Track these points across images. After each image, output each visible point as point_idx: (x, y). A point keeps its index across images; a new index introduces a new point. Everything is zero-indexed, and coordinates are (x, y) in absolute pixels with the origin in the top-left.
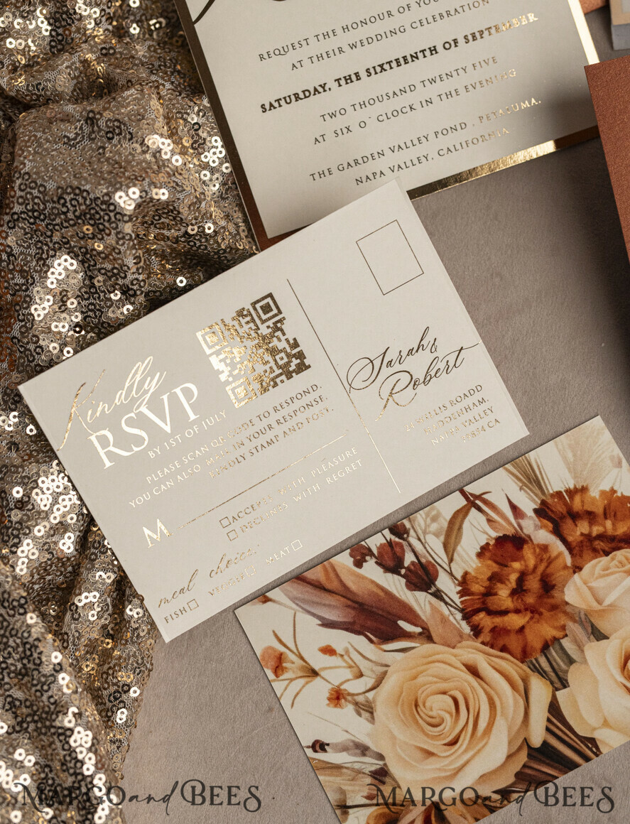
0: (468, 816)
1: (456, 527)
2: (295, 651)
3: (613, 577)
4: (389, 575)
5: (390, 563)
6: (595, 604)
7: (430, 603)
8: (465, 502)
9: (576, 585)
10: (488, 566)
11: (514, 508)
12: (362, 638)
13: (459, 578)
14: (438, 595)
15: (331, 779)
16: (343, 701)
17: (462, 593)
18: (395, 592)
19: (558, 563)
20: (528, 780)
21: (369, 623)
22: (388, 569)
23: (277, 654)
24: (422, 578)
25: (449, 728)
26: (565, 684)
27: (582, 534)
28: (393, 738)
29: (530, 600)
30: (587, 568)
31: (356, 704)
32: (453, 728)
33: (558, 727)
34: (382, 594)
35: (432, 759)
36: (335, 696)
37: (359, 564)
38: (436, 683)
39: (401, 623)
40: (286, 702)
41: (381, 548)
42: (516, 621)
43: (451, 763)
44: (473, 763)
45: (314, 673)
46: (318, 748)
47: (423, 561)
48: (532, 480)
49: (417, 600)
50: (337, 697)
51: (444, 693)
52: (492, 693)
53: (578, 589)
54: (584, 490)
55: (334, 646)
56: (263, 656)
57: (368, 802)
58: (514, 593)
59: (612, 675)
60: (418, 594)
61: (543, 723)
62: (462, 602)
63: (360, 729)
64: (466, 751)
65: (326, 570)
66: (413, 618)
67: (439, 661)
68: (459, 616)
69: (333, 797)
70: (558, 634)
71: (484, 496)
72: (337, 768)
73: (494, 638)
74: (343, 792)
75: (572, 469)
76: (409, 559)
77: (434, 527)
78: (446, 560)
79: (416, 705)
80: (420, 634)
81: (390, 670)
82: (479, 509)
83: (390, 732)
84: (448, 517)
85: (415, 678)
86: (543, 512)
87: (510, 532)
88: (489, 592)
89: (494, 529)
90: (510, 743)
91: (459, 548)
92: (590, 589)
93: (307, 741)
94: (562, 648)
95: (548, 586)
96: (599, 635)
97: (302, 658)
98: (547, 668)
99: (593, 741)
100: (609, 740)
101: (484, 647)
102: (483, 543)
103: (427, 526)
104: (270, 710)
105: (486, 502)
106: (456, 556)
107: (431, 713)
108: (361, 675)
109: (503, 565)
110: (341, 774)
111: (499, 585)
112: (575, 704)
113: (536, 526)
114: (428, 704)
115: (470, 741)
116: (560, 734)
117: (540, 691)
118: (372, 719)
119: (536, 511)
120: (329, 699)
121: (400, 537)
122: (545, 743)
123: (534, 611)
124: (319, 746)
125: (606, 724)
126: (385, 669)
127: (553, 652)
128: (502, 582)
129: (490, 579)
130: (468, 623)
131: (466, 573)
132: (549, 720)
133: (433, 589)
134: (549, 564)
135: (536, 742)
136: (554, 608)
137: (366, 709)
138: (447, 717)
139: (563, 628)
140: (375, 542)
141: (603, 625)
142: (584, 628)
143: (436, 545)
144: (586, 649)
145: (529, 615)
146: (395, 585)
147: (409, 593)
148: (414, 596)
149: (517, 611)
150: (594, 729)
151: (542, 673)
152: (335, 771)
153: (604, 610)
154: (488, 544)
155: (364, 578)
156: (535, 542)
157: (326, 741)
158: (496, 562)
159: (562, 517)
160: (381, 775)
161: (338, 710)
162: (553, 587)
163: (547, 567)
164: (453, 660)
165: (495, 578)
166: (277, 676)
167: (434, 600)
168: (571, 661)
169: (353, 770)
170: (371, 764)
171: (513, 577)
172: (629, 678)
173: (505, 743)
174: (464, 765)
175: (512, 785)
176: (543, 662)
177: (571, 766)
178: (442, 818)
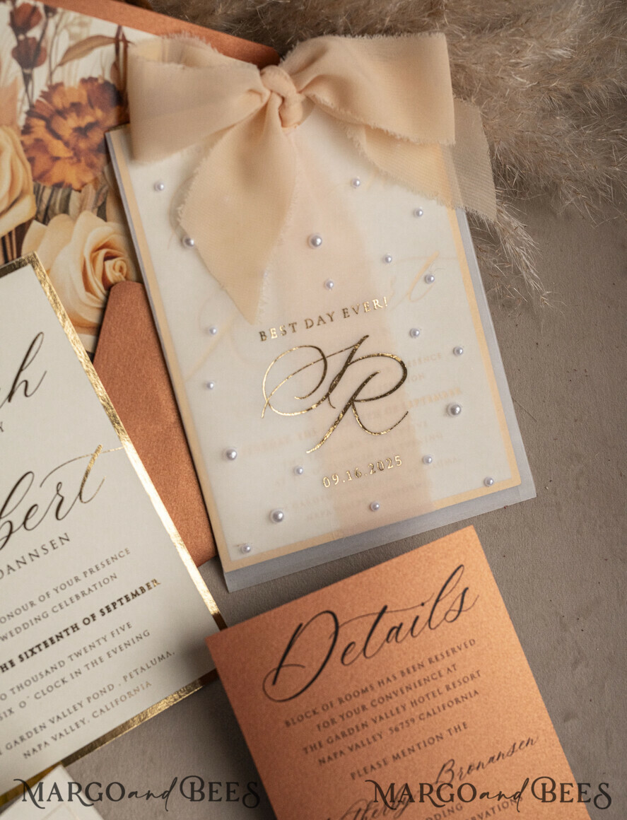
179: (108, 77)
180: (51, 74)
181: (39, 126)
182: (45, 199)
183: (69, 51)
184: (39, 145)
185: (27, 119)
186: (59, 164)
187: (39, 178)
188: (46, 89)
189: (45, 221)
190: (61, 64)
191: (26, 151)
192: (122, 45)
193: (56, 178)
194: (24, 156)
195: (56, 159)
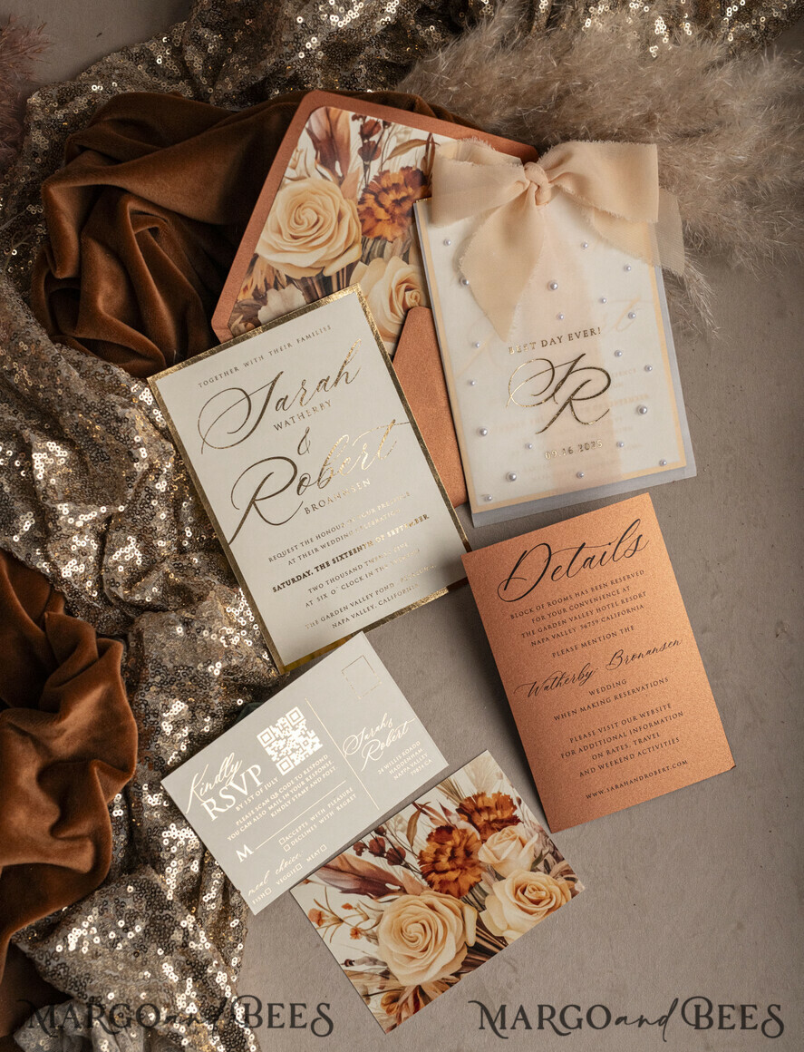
0: (438, 990)
1: (413, 825)
2: (327, 908)
3: (504, 843)
4: (377, 858)
5: (377, 851)
6: (495, 860)
7: (403, 872)
8: (416, 810)
9: (484, 850)
10: (433, 846)
11: (444, 810)
12: (366, 896)
13: (418, 855)
14: (407, 866)
15: (359, 980)
16: (360, 935)
17: (421, 863)
18: (381, 867)
19: (473, 839)
20: (469, 965)
21: (369, 888)
22: (376, 855)
23: (318, 913)
24: (397, 857)
25: (422, 942)
26: (484, 908)
27: (484, 821)
28: (391, 952)
29: (459, 862)
30: (490, 839)
31: (367, 935)
32: (424, 942)
33: (482, 933)
34: (374, 869)
35: (414, 961)
36: (354, 933)
37: (359, 854)
38: (411, 917)
39: (388, 885)
40: (326, 940)
41: (371, 842)
42: (452, 875)
43: (425, 962)
44: (437, 960)
45: (341, 921)
46: (347, 965)
47: (396, 847)
48: (453, 792)
49: (395, 871)
50: (356, 933)
51: (417, 922)
52: (444, 918)
53: (485, 852)
54: (483, 795)
55: (351, 904)
56: (310, 915)
57: (380, 991)
58: (450, 859)
59: (509, 899)
60: (395, 866)
61: (474, 932)
62: (421, 869)
63: (371, 949)
64: (432, 954)
65: (341, 860)
66: (394, 881)
67: (412, 904)
68: (420, 876)
69: (360, 991)
70: (477, 880)
71: (427, 805)
72: (362, 973)
73: (441, 887)
74: (365, 987)
75: (475, 782)
76: (388, 847)
77: (400, 826)
78: (409, 845)
79: (402, 931)
80: (399, 890)
81: (384, 913)
82: (425, 813)
83: (389, 949)
84: (408, 820)
85: (399, 916)
86: (461, 810)
87: (444, 824)
88: (436, 861)
89: (434, 823)
90: (457, 946)
91: (416, 837)
92: (492, 851)
93: (341, 961)
94: (480, 888)
95: (468, 853)
96: (500, 878)
97: (333, 913)
98: (473, 900)
99: (502, 938)
100: (512, 936)
101: (436, 893)
102: (430, 832)
103: (396, 826)
104: (318, 945)
105: (428, 808)
106: (414, 842)
107: (411, 935)
108: (368, 918)
109: (442, 844)
110: (363, 977)
111: (441, 856)
112: (490, 918)
114: (408, 930)
115: (434, 948)
116: (484, 937)
117: (471, 914)
118: (377, 943)
119: (457, 810)
120: (351, 935)
121: (381, 834)
122: (477, 943)
123: (462, 868)
124: (349, 963)
125: (509, 928)
126: (381, 913)
127: (476, 891)
128: (443, 854)
129: (435, 853)
130: (426, 880)
131: (422, 851)
132: (477, 930)
133: (404, 863)
134: (468, 840)
135: (471, 943)
136: (473, 865)
137: (374, 937)
138: (420, 936)
139: (480, 876)
140: (367, 840)
141: (501, 871)
142: (491, 874)
143: (402, 837)
144: (494, 886)
145: (460, 871)
146: (382, 863)
147: (390, 867)
148: (393, 868)
149: (453, 870)
150: (503, 931)
151: (471, 903)
152: (359, 976)
153: (501, 863)
154: (432, 833)
155: (363, 861)
156: (459, 828)
157: (353, 959)
158: (438, 843)
159: (473, 812)
160: (386, 974)
161: (357, 940)
162: (471, 853)
163: (467, 842)
164: (420, 903)
165: (438, 852)
166: (319, 925)
167: (405, 869)
168: (486, 894)
169: (370, 974)
170: (380, 969)
171: (449, 850)
172: (520, 900)
173: (454, 946)
174: (432, 962)
175: (461, 969)
176: (470, 896)
177: (491, 954)
178: (423, 993)
179: (419, 167)
180: (382, 165)
181: (370, 198)
182: (368, 248)
183: (396, 149)
184: (369, 211)
185: (363, 194)
186: (380, 223)
187: (366, 233)
188: (377, 175)
189: (367, 262)
190: (389, 158)
191: (359, 215)
192: (430, 145)
193: (377, 233)
194: (358, 219)
195: (379, 220)
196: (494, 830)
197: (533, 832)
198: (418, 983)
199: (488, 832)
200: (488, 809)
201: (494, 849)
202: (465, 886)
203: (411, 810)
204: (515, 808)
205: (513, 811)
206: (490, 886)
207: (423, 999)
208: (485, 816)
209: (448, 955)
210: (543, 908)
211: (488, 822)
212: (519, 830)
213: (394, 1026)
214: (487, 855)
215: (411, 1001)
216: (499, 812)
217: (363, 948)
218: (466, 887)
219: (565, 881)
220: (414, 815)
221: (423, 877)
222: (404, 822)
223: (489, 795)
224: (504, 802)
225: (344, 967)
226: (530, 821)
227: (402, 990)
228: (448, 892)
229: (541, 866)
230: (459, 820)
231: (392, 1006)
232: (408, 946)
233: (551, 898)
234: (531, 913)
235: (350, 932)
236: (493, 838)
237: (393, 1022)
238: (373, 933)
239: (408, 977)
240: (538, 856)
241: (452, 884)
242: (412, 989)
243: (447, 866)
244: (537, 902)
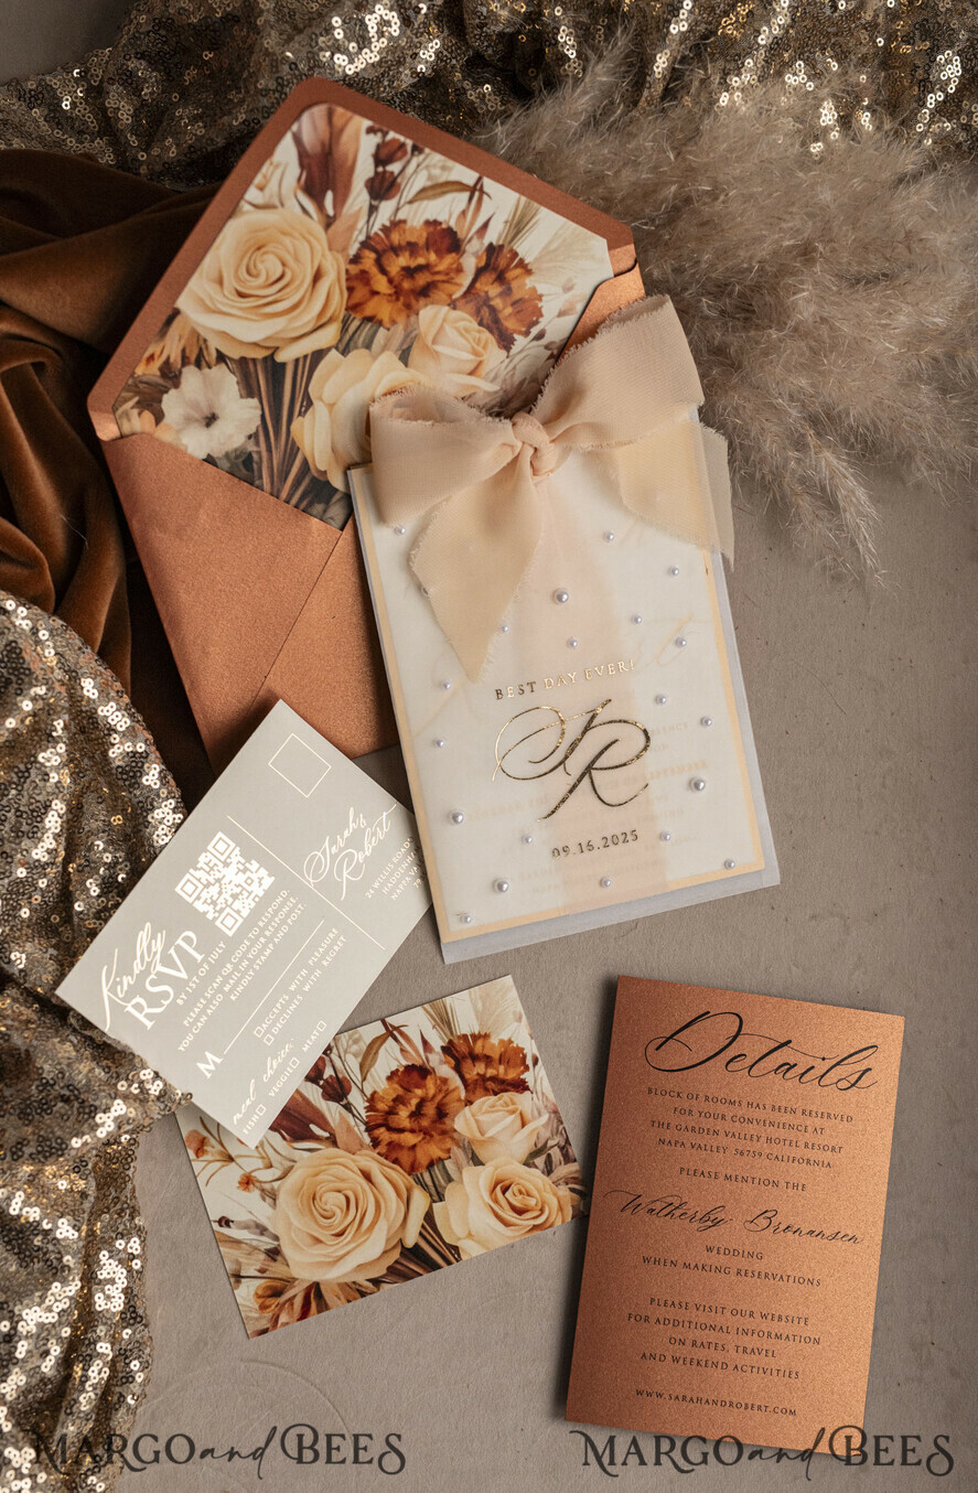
0: (342, 1297)
1: (373, 1052)
2: (216, 1136)
3: (497, 1114)
4: (310, 1085)
5: (312, 1073)
6: (478, 1135)
7: (340, 1114)
8: (384, 1031)
9: (465, 1116)
10: (395, 1089)
11: (425, 1043)
12: (277, 1134)
13: (369, 1096)
14: (348, 1107)
15: (231, 1251)
16: (251, 1186)
17: (369, 1109)
18: (311, 1099)
19: (455, 1095)
20: (397, 1273)
21: (284, 1122)
22: (308, 1078)
23: (200, 1138)
24: (337, 1090)
25: (338, 1222)
26: (441, 1198)
27: (478, 1074)
28: (290, 1224)
29: (425, 1123)
30: (477, 1103)
31: (263, 1190)
32: (342, 1222)
33: (429, 1233)
34: (300, 1099)
35: (319, 1246)
36: (245, 1181)
38: (334, 1182)
39: (312, 1127)
40: (201, 1180)
42: (409, 1139)
43: (335, 1251)
44: (353, 1254)
45: (231, 1159)
46: (223, 1224)
47: (340, 1076)
48: (444, 1021)
49: (329, 1110)
50: (247, 1182)
51: (339, 1191)
52: (379, 1197)
53: (466, 1120)
54: (486, 1036)
56: (188, 1137)
57: (259, 1274)
58: (412, 1115)
59: (482, 1197)
60: (330, 1103)
61: (419, 1228)
62: (367, 1117)
63: (260, 1210)
64: (349, 1242)
66: (324, 1124)
67: (339, 1164)
68: (363, 1127)
69: (230, 1267)
70: (443, 1155)
71: (402, 1029)
72: (238, 1242)
73: (389, 1150)
74: (239, 1263)
75: (480, 1016)
76: (329, 1073)
77: (355, 1048)
78: (360, 1079)
79: (314, 1199)
80: (327, 1138)
81: (297, 1165)
82: (396, 1039)
83: (288, 1218)
84: (368, 1042)
85: (317, 1175)
86: (448, 1050)
87: (418, 1062)
88: (392, 1112)
89: (405, 1058)
90: (388, 1240)
91: (372, 1070)
92: (477, 1121)
93: (215, 1216)
94: (445, 1168)
95: (442, 1114)
96: (476, 1161)
97: (220, 1144)
98: (429, 1183)
99: (456, 1248)
100: (470, 1249)
101: (379, 1157)
102: (394, 1069)
103: (349, 1047)
105: (402, 1034)
106: (369, 1076)
107: (325, 1207)
108: (271, 1166)
109: (407, 1090)
110: (240, 1249)
111: (401, 1106)
112: (447, 1219)
113: (441, 1061)
114: (324, 1199)
115: (354, 1235)
116: (430, 1239)
117: (420, 1201)
118: (274, 1204)
119: (443, 1048)
120: (240, 1183)
121: (325, 1051)
122: (416, 1245)
123: (426, 1133)
124: (225, 1222)
125: (470, 1235)
126: (292, 1164)
127: (437, 1170)
128: (404, 1104)
129: (394, 1100)
130: (370, 1135)
131: (375, 1092)
132: (423, 1226)
133: (344, 1102)
134: (447, 1095)
135: (410, 1243)
136: (444, 1133)
137: (271, 1196)
138: (338, 1211)
139: (449, 1151)
141: (482, 1154)
142: (466, 1153)
143: (354, 1065)
144: (464, 1171)
145: (422, 1136)
146: (313, 1093)
147: (321, 1099)
148: (328, 1105)
149: (412, 1131)
150: (459, 1239)
151: (424, 1186)
152: (234, 1245)
153: (484, 1141)
154: (397, 1070)
156: (438, 1074)
157: (231, 1218)
158: (402, 1086)
159: (464, 1057)
160: (274, 1254)
161: (245, 1193)
162: (446, 1115)
163: (444, 1097)
164: (352, 1165)
165: (399, 1100)
166: (198, 1157)
167: (344, 1111)
168: (450, 1179)
169: (251, 1246)
170: (266, 1243)
171: (414, 1102)
172: (496, 1201)
173: (384, 1242)
174: (348, 1253)
175: (383, 1276)
176: (427, 1176)
177: (434, 1267)
178: (319, 1295)
196: (487, 1091)
197: (543, 1110)
198: (315, 1279)
199: (479, 1091)
200: (488, 1060)
201: (480, 1118)
202: (422, 1157)
203: (377, 1029)
204: (527, 1068)
205: (523, 1072)
206: (460, 1170)
207: (318, 1306)
208: (480, 1068)
209: (371, 1250)
210: (526, 1222)
211: (483, 1078)
212: (524, 1101)
213: (264, 1331)
214: (467, 1124)
215: (298, 1302)
216: (502, 1068)
217: (250, 1207)
218: (424, 1161)
219: (568, 1193)
220: (377, 1038)
221: (366, 1130)
222: (361, 1043)
223: (494, 1040)
224: (513, 1056)
225: (216, 1226)
226: (543, 1094)
227: (290, 1282)
228: (396, 1161)
229: (540, 1161)
230: (441, 1062)
231: (269, 1301)
232: (316, 1221)
233: (542, 1211)
234: (506, 1224)
235: (238, 1179)
236: (484, 1102)
237: (264, 1324)
238: (273, 1189)
239: (304, 1265)
240: (539, 1145)
241: (405, 1152)
242: (306, 1285)
243: (406, 1123)
244: (520, 1212)
